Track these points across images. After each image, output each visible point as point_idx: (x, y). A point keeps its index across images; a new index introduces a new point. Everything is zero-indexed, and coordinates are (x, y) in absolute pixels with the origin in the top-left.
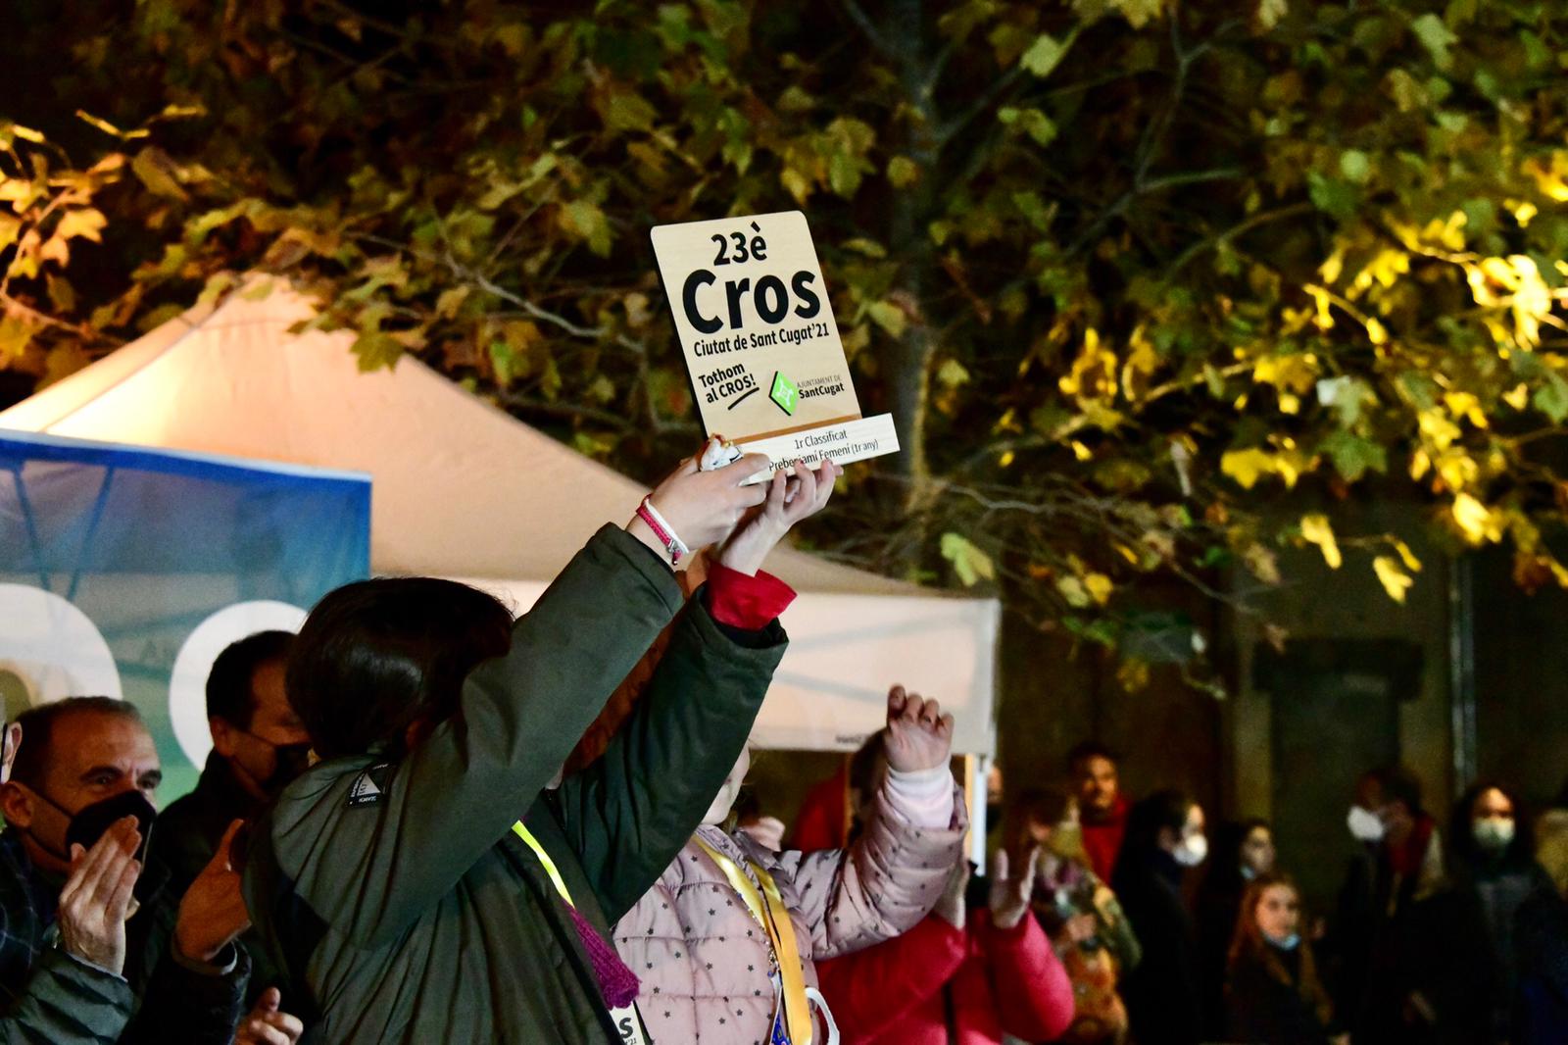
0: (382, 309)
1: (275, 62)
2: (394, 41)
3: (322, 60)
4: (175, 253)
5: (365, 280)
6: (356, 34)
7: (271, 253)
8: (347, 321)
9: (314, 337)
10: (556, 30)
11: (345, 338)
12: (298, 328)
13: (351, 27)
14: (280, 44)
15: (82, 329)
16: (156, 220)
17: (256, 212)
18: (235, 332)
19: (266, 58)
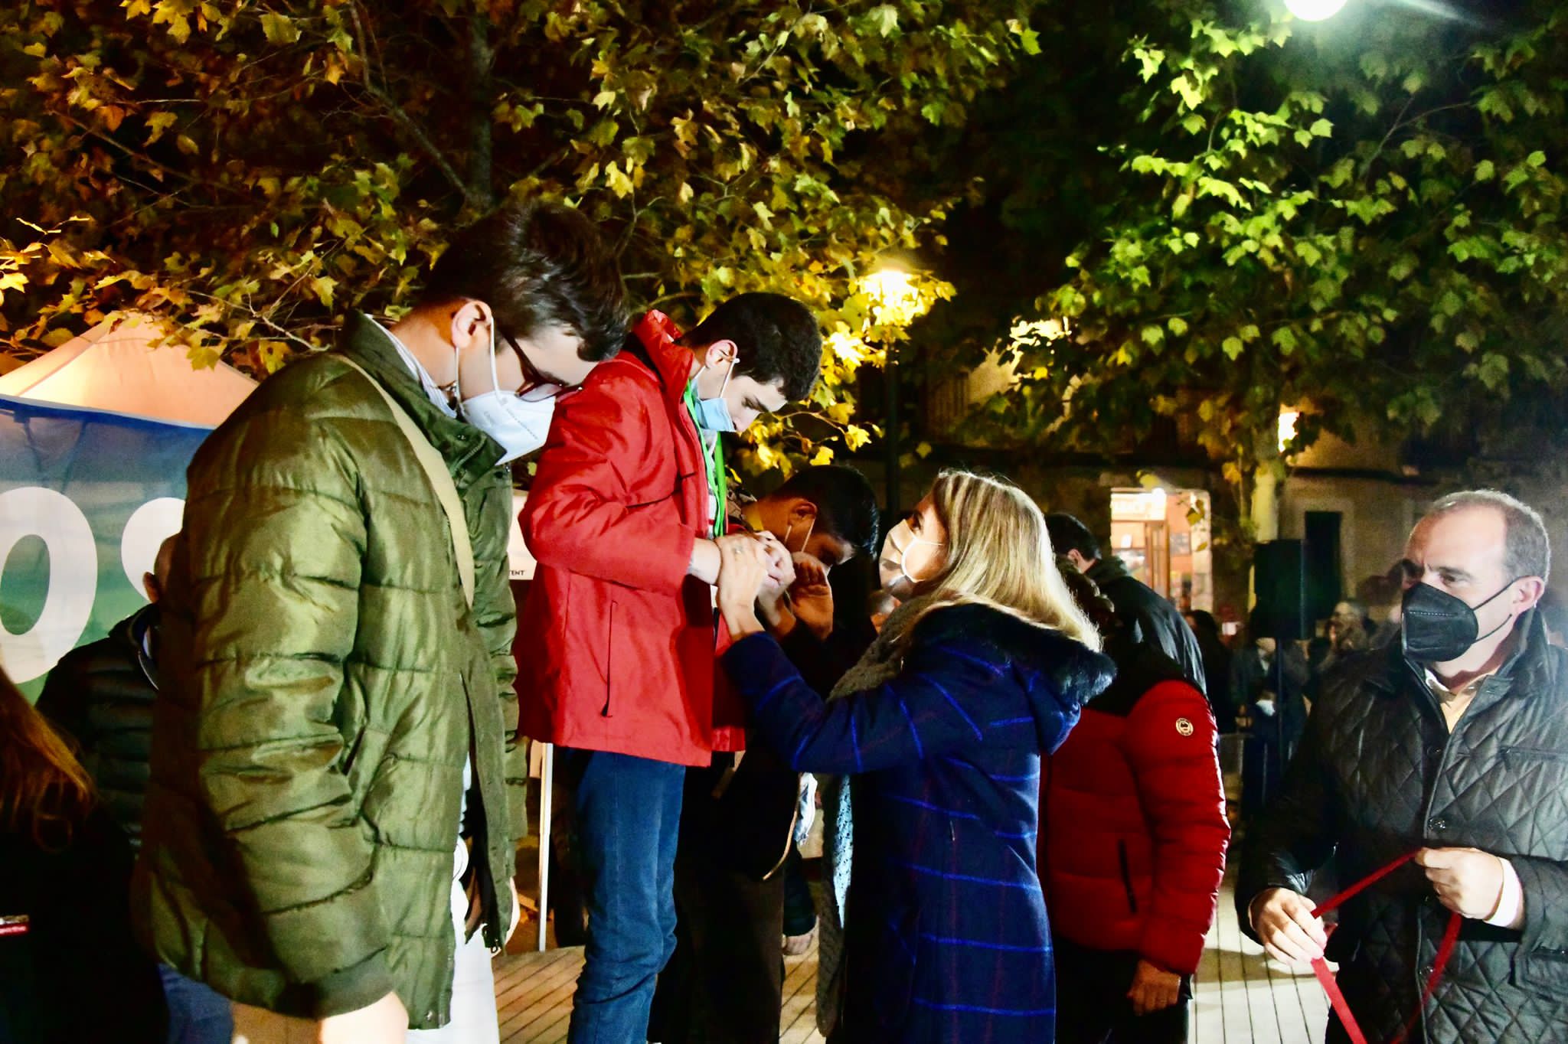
0: (204, 334)
1: (111, 192)
2: (185, 182)
3: (136, 190)
4: (68, 299)
5: (198, 317)
6: (160, 178)
7: (142, 301)
8: (184, 341)
9: (164, 349)
10: (294, 181)
11: (182, 351)
12: (156, 344)
13: (157, 174)
14: (114, 181)
15: (11, 342)
16: (51, 280)
17: (134, 277)
18: (117, 344)
19: (104, 190)
